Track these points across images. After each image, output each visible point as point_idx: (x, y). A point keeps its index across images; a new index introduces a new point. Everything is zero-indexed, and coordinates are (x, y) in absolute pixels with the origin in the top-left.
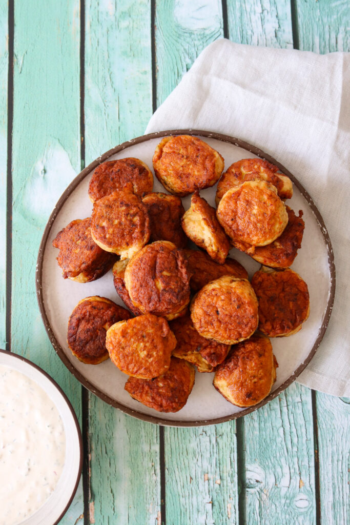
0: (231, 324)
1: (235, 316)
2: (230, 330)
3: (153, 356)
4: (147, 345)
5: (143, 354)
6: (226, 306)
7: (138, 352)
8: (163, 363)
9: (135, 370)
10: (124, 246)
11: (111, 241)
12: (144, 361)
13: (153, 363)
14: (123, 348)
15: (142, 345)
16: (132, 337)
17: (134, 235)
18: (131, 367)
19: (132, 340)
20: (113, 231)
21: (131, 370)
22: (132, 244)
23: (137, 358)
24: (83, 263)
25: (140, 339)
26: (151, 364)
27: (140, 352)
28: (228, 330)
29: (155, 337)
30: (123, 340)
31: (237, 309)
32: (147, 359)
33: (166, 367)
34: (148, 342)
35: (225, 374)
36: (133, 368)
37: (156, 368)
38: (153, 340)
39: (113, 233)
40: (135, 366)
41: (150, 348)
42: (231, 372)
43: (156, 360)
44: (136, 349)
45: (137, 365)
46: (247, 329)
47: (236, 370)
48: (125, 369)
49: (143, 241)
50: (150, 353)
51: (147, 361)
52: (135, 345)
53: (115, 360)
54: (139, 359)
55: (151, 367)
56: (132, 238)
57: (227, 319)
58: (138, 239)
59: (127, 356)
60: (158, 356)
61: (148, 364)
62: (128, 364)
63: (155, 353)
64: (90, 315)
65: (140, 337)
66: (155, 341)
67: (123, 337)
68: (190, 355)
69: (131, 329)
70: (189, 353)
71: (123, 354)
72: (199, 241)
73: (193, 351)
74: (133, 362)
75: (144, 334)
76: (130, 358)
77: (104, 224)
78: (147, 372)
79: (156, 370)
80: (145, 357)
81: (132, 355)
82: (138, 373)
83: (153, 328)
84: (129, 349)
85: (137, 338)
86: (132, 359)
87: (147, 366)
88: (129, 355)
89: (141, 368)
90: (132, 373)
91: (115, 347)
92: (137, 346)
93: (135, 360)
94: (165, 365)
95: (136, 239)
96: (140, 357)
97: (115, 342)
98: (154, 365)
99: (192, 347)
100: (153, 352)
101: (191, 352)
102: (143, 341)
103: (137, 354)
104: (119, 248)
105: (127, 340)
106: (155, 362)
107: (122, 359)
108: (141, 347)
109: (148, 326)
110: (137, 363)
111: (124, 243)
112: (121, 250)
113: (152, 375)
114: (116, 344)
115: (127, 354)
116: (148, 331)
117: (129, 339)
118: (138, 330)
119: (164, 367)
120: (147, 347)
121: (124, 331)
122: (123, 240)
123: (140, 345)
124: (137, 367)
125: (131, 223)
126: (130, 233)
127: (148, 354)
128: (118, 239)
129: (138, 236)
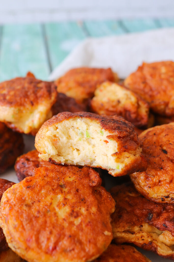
3: (82, 214)
4: (69, 197)
5: (63, 212)
6: (173, 141)
7: (54, 209)
8: (99, 225)
9: (51, 245)
10: (28, 106)
11: (12, 101)
12: (66, 225)
13: (84, 225)
14: (29, 206)
15: (60, 197)
16: (42, 187)
17: (39, 94)
18: (43, 239)
19: (43, 191)
21: (44, 245)
23: (54, 219)
25: (56, 189)
26: (80, 227)
27: (57, 209)
29: (81, 186)
30: (27, 193)
32: (72, 219)
33: (106, 233)
34: (69, 192)
36: (48, 239)
37: (90, 236)
38: (77, 191)
39: (15, 95)
40: (51, 233)
41: (74, 201)
43: (88, 220)
44: (51, 204)
45: (55, 232)
48: (33, 245)
49: (50, 99)
50: (76, 209)
51: (71, 223)
52: (49, 198)
53: (15, 228)
54: (57, 220)
56: (37, 98)
58: (45, 98)
59: (37, 218)
60: (90, 213)
61: (74, 228)
62: (39, 232)
63: (83, 210)
65: (55, 187)
66: (80, 192)
67: (28, 187)
68: (139, 233)
69: (41, 178)
70: (136, 229)
71: (28, 216)
72: (114, 104)
73: (142, 226)
74: (48, 227)
75: (61, 183)
76: (41, 220)
77: (5, 92)
78: (76, 244)
79: (91, 241)
80: (67, 217)
81: (45, 215)
82: (58, 249)
83: (75, 174)
84: (39, 206)
85: (50, 188)
86: (46, 222)
87: (73, 232)
88: (38, 215)
89: (62, 236)
90: (46, 253)
91: (15, 205)
92: (52, 199)
93: (51, 223)
94: (104, 231)
95: (42, 96)
96: (59, 217)
97: (15, 198)
98: (86, 229)
99: (138, 217)
100: (80, 209)
101: (140, 227)
102: (62, 192)
103: (53, 213)
104: (22, 108)
105: (34, 192)
106: (87, 225)
107: (27, 224)
108: (58, 201)
109: (66, 173)
110: (54, 227)
111: (28, 102)
112: (24, 111)
113: (84, 250)
114: (17, 201)
115: (36, 214)
116: (68, 179)
117: (37, 189)
118: (52, 178)
119: (104, 235)
120: (69, 200)
121: (29, 181)
122: (26, 100)
123: (56, 197)
124: (55, 236)
125: (35, 87)
126: (35, 93)
127: (73, 211)
128: (21, 98)
129: (44, 94)
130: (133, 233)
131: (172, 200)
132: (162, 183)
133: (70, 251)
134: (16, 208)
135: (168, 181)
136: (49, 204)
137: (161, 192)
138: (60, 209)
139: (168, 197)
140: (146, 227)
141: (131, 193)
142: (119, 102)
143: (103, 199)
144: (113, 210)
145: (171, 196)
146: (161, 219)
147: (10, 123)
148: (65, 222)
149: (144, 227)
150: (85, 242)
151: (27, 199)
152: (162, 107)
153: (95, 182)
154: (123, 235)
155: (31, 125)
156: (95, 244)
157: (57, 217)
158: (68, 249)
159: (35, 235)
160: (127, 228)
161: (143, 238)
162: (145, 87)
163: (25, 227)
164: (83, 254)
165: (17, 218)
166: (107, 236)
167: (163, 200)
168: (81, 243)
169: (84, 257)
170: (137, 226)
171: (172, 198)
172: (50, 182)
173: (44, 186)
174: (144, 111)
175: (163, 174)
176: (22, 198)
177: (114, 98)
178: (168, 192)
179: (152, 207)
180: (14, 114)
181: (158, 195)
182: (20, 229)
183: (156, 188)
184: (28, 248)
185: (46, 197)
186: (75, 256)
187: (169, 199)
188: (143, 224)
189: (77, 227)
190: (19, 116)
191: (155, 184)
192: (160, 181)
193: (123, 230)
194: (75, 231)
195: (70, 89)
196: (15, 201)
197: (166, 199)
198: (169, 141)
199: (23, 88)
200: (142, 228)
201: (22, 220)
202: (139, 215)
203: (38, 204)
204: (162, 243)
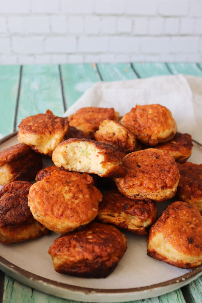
0: (154, 172)
1: (155, 165)
2: (154, 179)
3: (79, 198)
4: (72, 188)
5: (68, 196)
6: (145, 159)
7: (63, 194)
8: (90, 205)
9: (60, 213)
10: (48, 134)
11: (36, 130)
12: (69, 203)
13: (80, 204)
14: (47, 192)
15: (67, 188)
16: (55, 182)
17: (55, 127)
18: (55, 210)
19: (56, 184)
20: (38, 125)
21: (55, 213)
22: (54, 133)
23: (62, 199)
24: (10, 154)
25: (64, 184)
26: (78, 205)
27: (65, 195)
28: (152, 179)
29: (80, 184)
30: (46, 185)
31: (156, 160)
32: (73, 200)
34: (73, 186)
35: (158, 227)
36: (58, 210)
37: (84, 210)
38: (78, 185)
39: (38, 127)
40: (60, 206)
41: (75, 191)
42: (165, 223)
43: (83, 201)
44: (61, 191)
45: (62, 206)
46: (170, 175)
47: (169, 218)
48: (49, 213)
49: (64, 130)
51: (73, 202)
52: (60, 188)
53: (39, 203)
54: (64, 200)
55: (78, 208)
56: (54, 129)
57: (149, 168)
58: (60, 129)
59: (52, 198)
60: (85, 198)
62: (53, 206)
63: (81, 196)
64: (13, 188)
66: (80, 186)
67: (47, 182)
68: (118, 217)
69: (55, 178)
70: (116, 215)
71: (47, 197)
72: (111, 135)
73: (120, 213)
74: (58, 203)
75: (68, 181)
76: (55, 199)
77: (31, 124)
78: (75, 213)
79: (84, 212)
80: (70, 199)
81: (57, 197)
82: (64, 215)
83: (77, 176)
84: (54, 192)
85: (61, 183)
86: (57, 201)
87: (73, 207)
88: (53, 197)
89: (67, 208)
90: (57, 217)
91: (39, 191)
92: (62, 189)
93: (60, 201)
94: (93, 208)
95: (57, 128)
96: (66, 199)
97: (39, 188)
98: (81, 206)
99: (118, 207)
100: (79, 195)
101: (119, 214)
102: (68, 186)
103: (62, 196)
104: (43, 136)
105: (51, 185)
106: (82, 204)
107: (46, 201)
108: (65, 190)
109: (72, 176)
110: (62, 204)
111: (47, 132)
112: (44, 138)
113: (79, 217)
114: (40, 189)
115: (52, 196)
116: (72, 179)
117: (53, 183)
118: (62, 178)
119: (93, 210)
120: (72, 190)
121: (48, 178)
122: (46, 130)
123: (64, 188)
124: (63, 208)
125: (53, 121)
126: (53, 125)
127: (74, 196)
128: (43, 129)
129: (59, 126)
130: (114, 217)
131: (141, 197)
132: (135, 186)
133: (71, 217)
134: (39, 193)
135: (139, 184)
136: (60, 191)
137: (134, 192)
138: (66, 194)
139: (138, 195)
140: (123, 214)
141: (115, 194)
142: (114, 134)
143: (94, 192)
144: (101, 200)
145: (140, 194)
146: (133, 208)
147: (34, 146)
148: (69, 201)
149: (121, 214)
150: (80, 213)
151: (46, 188)
152: (147, 139)
153: (90, 182)
154: (107, 217)
155: (49, 148)
156: (87, 215)
157: (65, 198)
158: (70, 216)
159: (51, 207)
160: (109, 213)
161: (120, 220)
162: (135, 124)
163: (45, 203)
164: (79, 219)
165: (40, 198)
166: (94, 211)
167: (135, 197)
168: (78, 213)
169: (79, 221)
170: (117, 213)
171: (141, 196)
172: (61, 180)
173: (57, 182)
174: (131, 141)
175: (136, 180)
176: (43, 188)
177: (111, 131)
178: (139, 192)
179: (128, 202)
180: (38, 139)
181: (132, 193)
182: (42, 204)
183: (131, 190)
184: (46, 215)
185: (58, 187)
186: (74, 220)
187: (139, 196)
188: (121, 212)
189: (76, 204)
190: (41, 142)
191: (130, 187)
192: (133, 185)
193: (106, 214)
194: (74, 206)
195: (80, 124)
196: (39, 189)
197: (137, 196)
198: (143, 159)
199: (44, 121)
200: (120, 214)
201: (43, 199)
202: (119, 206)
203: (53, 191)
204: (133, 224)
